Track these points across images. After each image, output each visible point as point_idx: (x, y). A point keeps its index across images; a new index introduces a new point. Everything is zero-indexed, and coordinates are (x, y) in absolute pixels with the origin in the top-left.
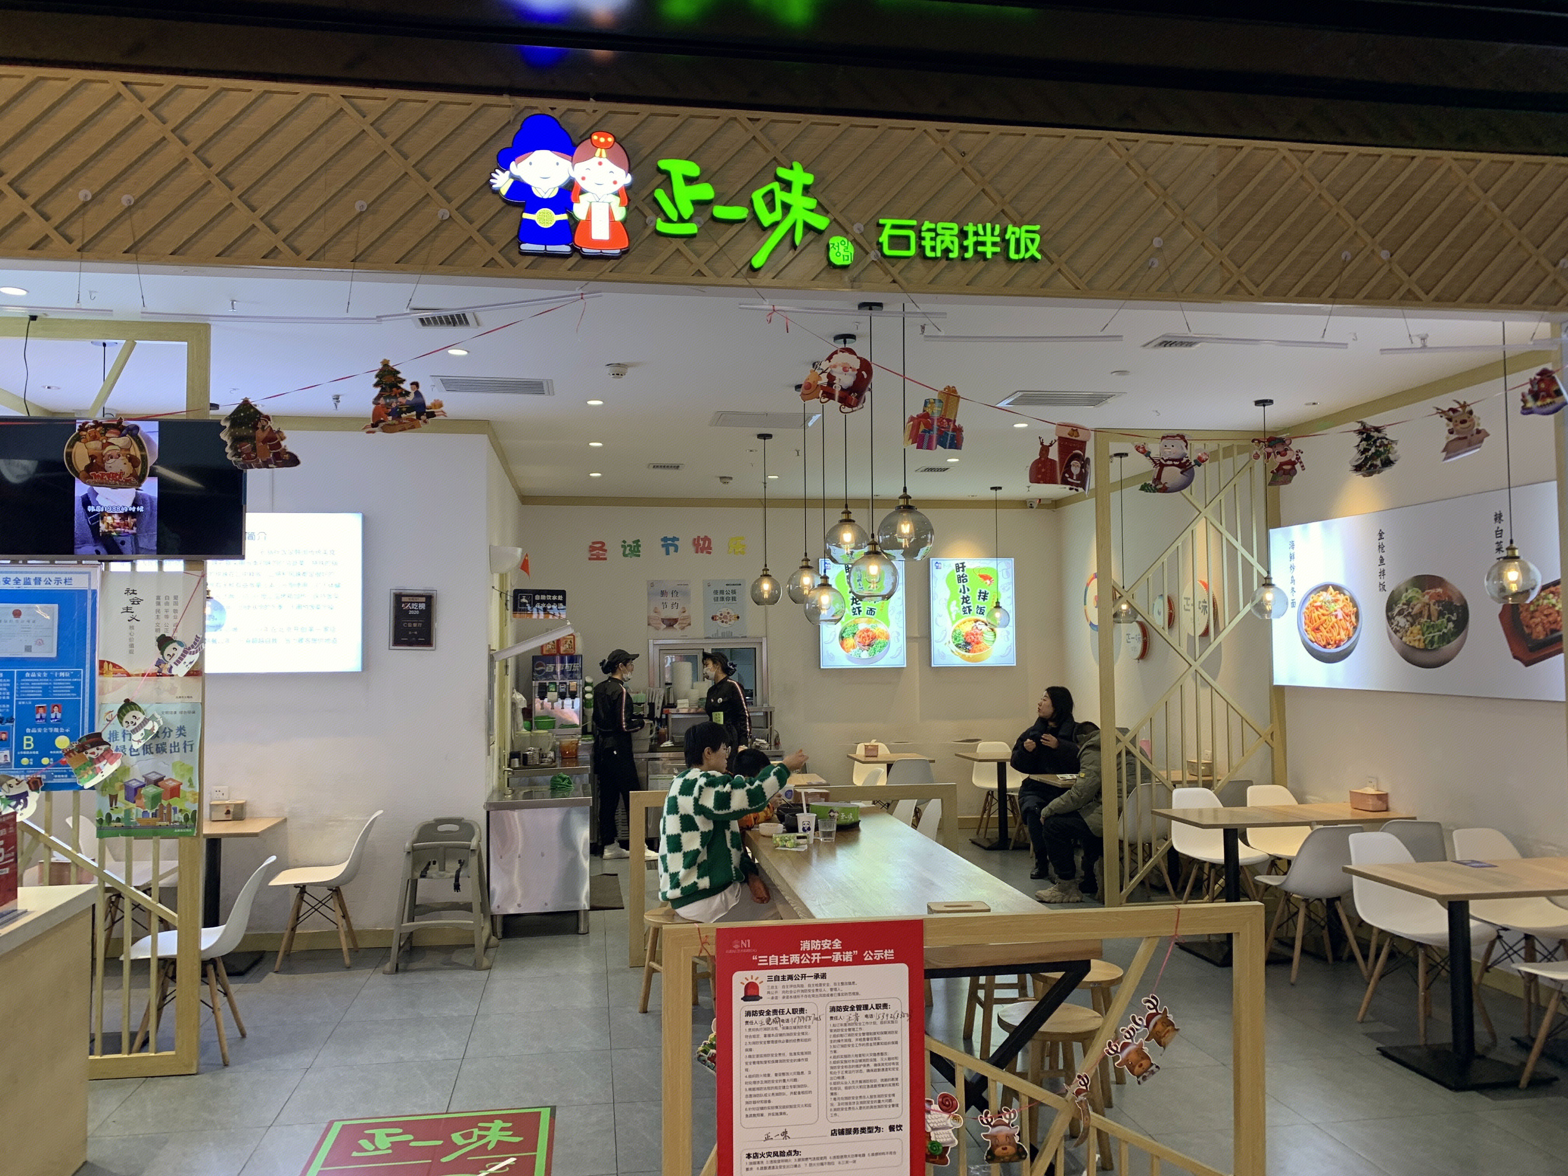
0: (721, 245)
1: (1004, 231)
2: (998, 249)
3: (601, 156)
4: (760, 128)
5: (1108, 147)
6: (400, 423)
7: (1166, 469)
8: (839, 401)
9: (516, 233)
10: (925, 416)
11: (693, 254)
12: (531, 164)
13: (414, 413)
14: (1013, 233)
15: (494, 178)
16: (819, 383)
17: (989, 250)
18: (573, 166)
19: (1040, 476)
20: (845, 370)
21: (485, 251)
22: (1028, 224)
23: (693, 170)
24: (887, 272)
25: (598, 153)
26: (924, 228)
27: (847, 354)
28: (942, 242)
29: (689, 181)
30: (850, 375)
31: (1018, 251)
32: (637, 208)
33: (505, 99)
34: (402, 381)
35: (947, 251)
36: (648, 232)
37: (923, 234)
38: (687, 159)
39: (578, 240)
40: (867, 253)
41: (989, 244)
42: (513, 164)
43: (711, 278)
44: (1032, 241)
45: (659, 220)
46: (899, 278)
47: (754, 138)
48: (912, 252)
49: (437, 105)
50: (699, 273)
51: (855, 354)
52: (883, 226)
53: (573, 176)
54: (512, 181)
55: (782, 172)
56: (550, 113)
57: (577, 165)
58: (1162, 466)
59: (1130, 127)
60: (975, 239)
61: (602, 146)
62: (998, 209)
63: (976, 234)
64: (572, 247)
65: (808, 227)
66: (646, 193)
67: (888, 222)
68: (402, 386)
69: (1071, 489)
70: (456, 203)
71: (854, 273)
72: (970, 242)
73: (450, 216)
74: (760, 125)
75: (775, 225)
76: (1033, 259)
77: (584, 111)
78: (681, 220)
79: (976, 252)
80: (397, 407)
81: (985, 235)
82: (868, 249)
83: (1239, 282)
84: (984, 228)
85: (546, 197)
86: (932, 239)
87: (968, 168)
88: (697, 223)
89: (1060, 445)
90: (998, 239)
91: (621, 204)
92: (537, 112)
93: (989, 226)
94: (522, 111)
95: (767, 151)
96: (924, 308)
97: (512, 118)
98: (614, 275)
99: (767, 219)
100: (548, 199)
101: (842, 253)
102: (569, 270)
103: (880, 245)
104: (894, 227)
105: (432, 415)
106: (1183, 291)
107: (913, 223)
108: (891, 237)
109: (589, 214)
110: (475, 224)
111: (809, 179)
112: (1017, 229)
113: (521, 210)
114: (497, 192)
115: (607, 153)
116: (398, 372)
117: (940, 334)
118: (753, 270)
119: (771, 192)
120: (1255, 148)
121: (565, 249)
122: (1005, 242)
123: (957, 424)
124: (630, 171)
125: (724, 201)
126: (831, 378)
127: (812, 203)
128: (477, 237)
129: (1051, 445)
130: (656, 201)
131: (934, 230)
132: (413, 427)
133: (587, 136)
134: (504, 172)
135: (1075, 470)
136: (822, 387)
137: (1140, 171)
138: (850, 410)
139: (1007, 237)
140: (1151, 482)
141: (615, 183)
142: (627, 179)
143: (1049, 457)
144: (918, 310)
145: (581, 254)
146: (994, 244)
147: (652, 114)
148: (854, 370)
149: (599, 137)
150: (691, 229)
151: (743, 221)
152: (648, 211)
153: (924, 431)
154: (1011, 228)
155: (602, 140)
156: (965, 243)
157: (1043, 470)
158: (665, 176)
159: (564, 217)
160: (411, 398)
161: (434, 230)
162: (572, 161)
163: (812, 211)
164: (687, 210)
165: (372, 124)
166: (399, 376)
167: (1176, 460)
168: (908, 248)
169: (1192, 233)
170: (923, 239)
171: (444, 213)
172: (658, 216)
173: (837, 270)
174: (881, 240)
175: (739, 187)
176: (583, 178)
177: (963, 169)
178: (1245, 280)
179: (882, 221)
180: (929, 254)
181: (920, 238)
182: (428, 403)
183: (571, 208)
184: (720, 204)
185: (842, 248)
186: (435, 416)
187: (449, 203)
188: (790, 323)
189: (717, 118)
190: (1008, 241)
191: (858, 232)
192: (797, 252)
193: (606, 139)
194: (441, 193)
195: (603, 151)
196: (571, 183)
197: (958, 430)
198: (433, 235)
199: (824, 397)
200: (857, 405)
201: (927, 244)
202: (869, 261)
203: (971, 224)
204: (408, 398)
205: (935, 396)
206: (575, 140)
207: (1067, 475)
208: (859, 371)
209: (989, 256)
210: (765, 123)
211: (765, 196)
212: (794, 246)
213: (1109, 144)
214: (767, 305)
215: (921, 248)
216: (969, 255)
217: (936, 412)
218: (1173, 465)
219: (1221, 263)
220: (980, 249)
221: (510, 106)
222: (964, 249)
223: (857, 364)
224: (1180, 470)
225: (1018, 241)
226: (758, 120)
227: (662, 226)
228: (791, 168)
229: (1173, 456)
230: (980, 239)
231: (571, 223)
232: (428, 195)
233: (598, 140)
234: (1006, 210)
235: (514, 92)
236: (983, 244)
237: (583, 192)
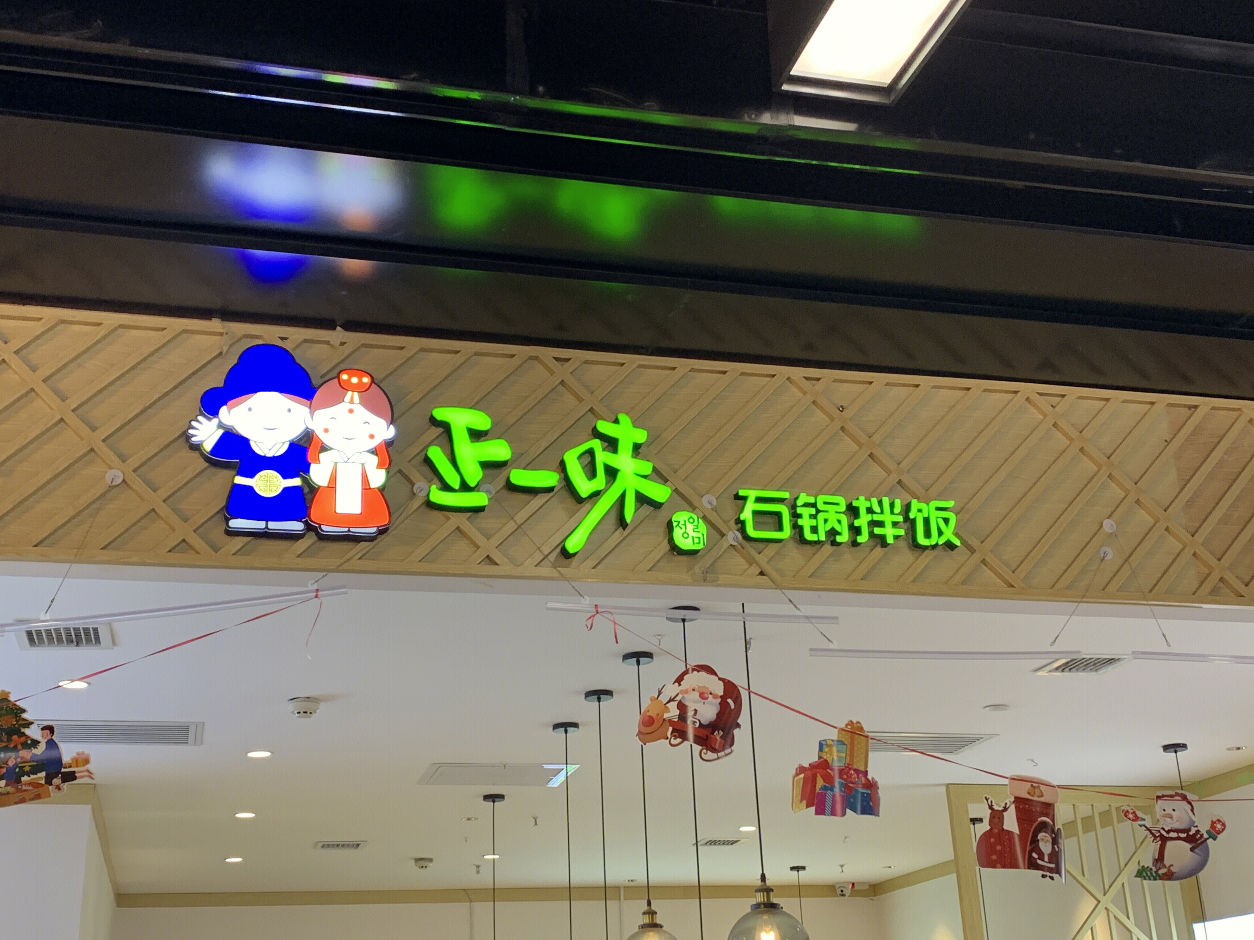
0: (520, 522)
1: (907, 508)
2: (901, 532)
3: (352, 402)
4: (571, 370)
5: (1026, 403)
6: (19, 790)
7: (1169, 844)
8: (696, 742)
9: (223, 503)
10: (823, 765)
11: (480, 535)
12: (250, 409)
13: (43, 774)
14: (920, 511)
15: (194, 428)
16: (666, 716)
17: (889, 532)
18: (312, 414)
19: (994, 857)
20: (702, 696)
21: (173, 530)
22: (938, 498)
23: (482, 422)
24: (751, 562)
25: (348, 398)
26: (799, 502)
27: (703, 674)
28: (826, 521)
29: (476, 435)
30: (711, 704)
31: (928, 534)
32: (400, 471)
33: (216, 324)
34: (28, 724)
35: (833, 533)
36: (417, 503)
37: (799, 510)
38: (472, 407)
39: (315, 514)
40: (723, 535)
41: (888, 525)
42: (223, 410)
43: (506, 568)
44: (946, 521)
45: (434, 488)
46: (767, 568)
47: (562, 383)
48: (786, 533)
49: (115, 329)
50: (489, 559)
51: (715, 674)
52: (745, 499)
53: (311, 426)
54: (221, 432)
55: (604, 427)
56: (279, 343)
57: (318, 413)
58: (1164, 840)
59: (1051, 379)
60: (869, 517)
61: (354, 388)
62: (894, 478)
63: (870, 511)
64: (306, 523)
65: (642, 499)
66: (413, 451)
67: (752, 494)
68: (27, 731)
69: (1043, 876)
70: (134, 462)
71: (707, 562)
72: (862, 521)
73: (124, 481)
74: (569, 367)
75: (596, 495)
76: (949, 545)
77: (328, 343)
78: (465, 487)
79: (872, 535)
80: (16, 766)
81: (882, 512)
82: (724, 530)
83: (1222, 580)
84: (880, 503)
85: (270, 454)
86: (814, 517)
87: (849, 426)
88: (488, 492)
89: (1017, 808)
90: (900, 519)
91: (380, 466)
92: (260, 342)
93: (886, 501)
94: (239, 340)
95: (580, 400)
96: (806, 610)
97: (225, 349)
98: (365, 564)
99: (584, 487)
100: (274, 458)
101: (692, 534)
102: (299, 556)
103: (741, 524)
104: (759, 500)
105: (70, 777)
106: (1151, 591)
107: (786, 495)
108: (756, 513)
109: (333, 479)
110: (159, 492)
111: (641, 436)
112: (923, 506)
113: (234, 473)
114: (197, 448)
115: (361, 398)
116: (24, 711)
117: (832, 646)
118: (565, 554)
119: (591, 453)
120: (1213, 408)
121: (296, 526)
122: (910, 523)
123: (870, 777)
124: (392, 421)
125: (524, 463)
126: (682, 707)
127: (647, 467)
128: (163, 510)
129: (1005, 809)
130: (428, 462)
131: (814, 505)
132: (38, 797)
133: (334, 373)
134: (209, 419)
135: (1046, 847)
136: (671, 722)
137: (1074, 433)
138: (714, 756)
139: (912, 516)
140: (1151, 866)
141: (372, 437)
142: (390, 433)
143: (1006, 827)
144: (798, 613)
145: (317, 534)
146: (895, 524)
147: (422, 350)
148: (715, 697)
149: (350, 376)
150: (479, 499)
151: (550, 490)
152: (415, 475)
153: (825, 788)
154: (915, 505)
155: (355, 380)
156: (857, 523)
157: (999, 848)
158: (441, 430)
159: (296, 482)
160: (40, 750)
161: (98, 499)
162: (310, 408)
163: (645, 477)
164: (474, 475)
165: (17, 352)
166: (24, 716)
167: (1182, 831)
168: (780, 528)
169: (1149, 513)
170: (800, 516)
171: (115, 475)
172: (430, 482)
173: (683, 558)
174: (742, 517)
175: (544, 445)
176: (326, 431)
177: (842, 428)
178: (1230, 577)
179: (742, 493)
180: (809, 536)
181: (796, 516)
182: (66, 758)
183: (307, 471)
184: (518, 467)
185: (690, 527)
186: (75, 778)
187: (124, 462)
188: (619, 630)
189: (513, 356)
190: (913, 522)
191: (709, 507)
192: (627, 531)
193: (360, 379)
194: (111, 448)
195: (356, 394)
196: (308, 436)
197: (872, 786)
198: (94, 506)
199: (676, 738)
200: (723, 750)
201: (806, 522)
202: (726, 545)
203: (862, 498)
204: (35, 751)
205: (834, 735)
206: (315, 382)
207: (1035, 855)
208: (723, 698)
209: (890, 540)
210: (577, 364)
211: (580, 457)
212: (622, 523)
213: (1028, 399)
214: (587, 602)
215: (797, 529)
216: (863, 538)
217: (836, 759)
218: (1179, 838)
219: (1195, 554)
220: (877, 531)
221: (221, 334)
222: (855, 530)
223: (719, 689)
224: (1188, 846)
225: (927, 521)
226: (568, 360)
227: (438, 496)
228: (616, 421)
229: (1177, 826)
230: (876, 517)
231: (306, 490)
232: (92, 450)
233: (349, 380)
234: (904, 480)
235: (228, 315)
236: (881, 524)
237: (324, 448)
